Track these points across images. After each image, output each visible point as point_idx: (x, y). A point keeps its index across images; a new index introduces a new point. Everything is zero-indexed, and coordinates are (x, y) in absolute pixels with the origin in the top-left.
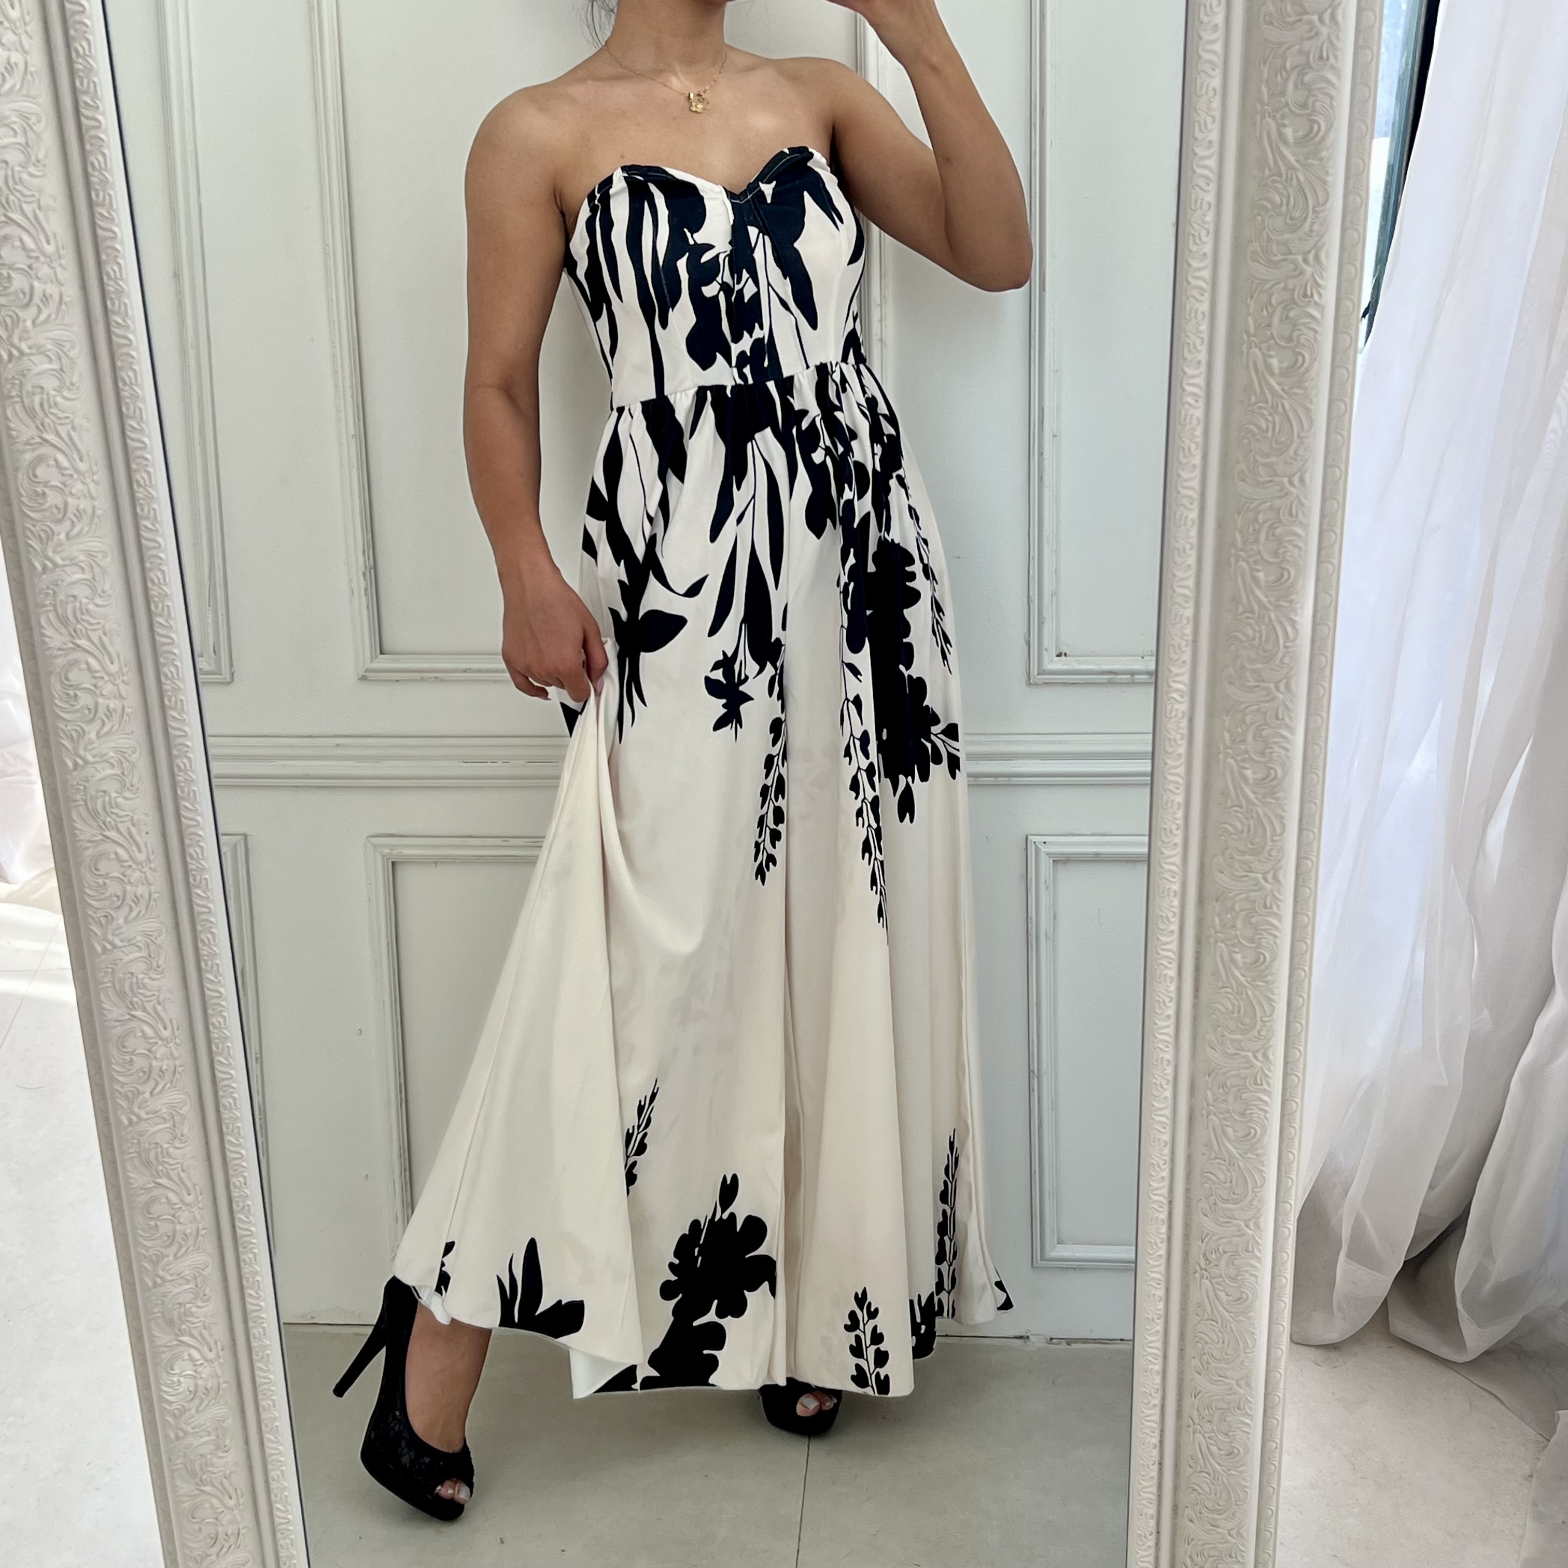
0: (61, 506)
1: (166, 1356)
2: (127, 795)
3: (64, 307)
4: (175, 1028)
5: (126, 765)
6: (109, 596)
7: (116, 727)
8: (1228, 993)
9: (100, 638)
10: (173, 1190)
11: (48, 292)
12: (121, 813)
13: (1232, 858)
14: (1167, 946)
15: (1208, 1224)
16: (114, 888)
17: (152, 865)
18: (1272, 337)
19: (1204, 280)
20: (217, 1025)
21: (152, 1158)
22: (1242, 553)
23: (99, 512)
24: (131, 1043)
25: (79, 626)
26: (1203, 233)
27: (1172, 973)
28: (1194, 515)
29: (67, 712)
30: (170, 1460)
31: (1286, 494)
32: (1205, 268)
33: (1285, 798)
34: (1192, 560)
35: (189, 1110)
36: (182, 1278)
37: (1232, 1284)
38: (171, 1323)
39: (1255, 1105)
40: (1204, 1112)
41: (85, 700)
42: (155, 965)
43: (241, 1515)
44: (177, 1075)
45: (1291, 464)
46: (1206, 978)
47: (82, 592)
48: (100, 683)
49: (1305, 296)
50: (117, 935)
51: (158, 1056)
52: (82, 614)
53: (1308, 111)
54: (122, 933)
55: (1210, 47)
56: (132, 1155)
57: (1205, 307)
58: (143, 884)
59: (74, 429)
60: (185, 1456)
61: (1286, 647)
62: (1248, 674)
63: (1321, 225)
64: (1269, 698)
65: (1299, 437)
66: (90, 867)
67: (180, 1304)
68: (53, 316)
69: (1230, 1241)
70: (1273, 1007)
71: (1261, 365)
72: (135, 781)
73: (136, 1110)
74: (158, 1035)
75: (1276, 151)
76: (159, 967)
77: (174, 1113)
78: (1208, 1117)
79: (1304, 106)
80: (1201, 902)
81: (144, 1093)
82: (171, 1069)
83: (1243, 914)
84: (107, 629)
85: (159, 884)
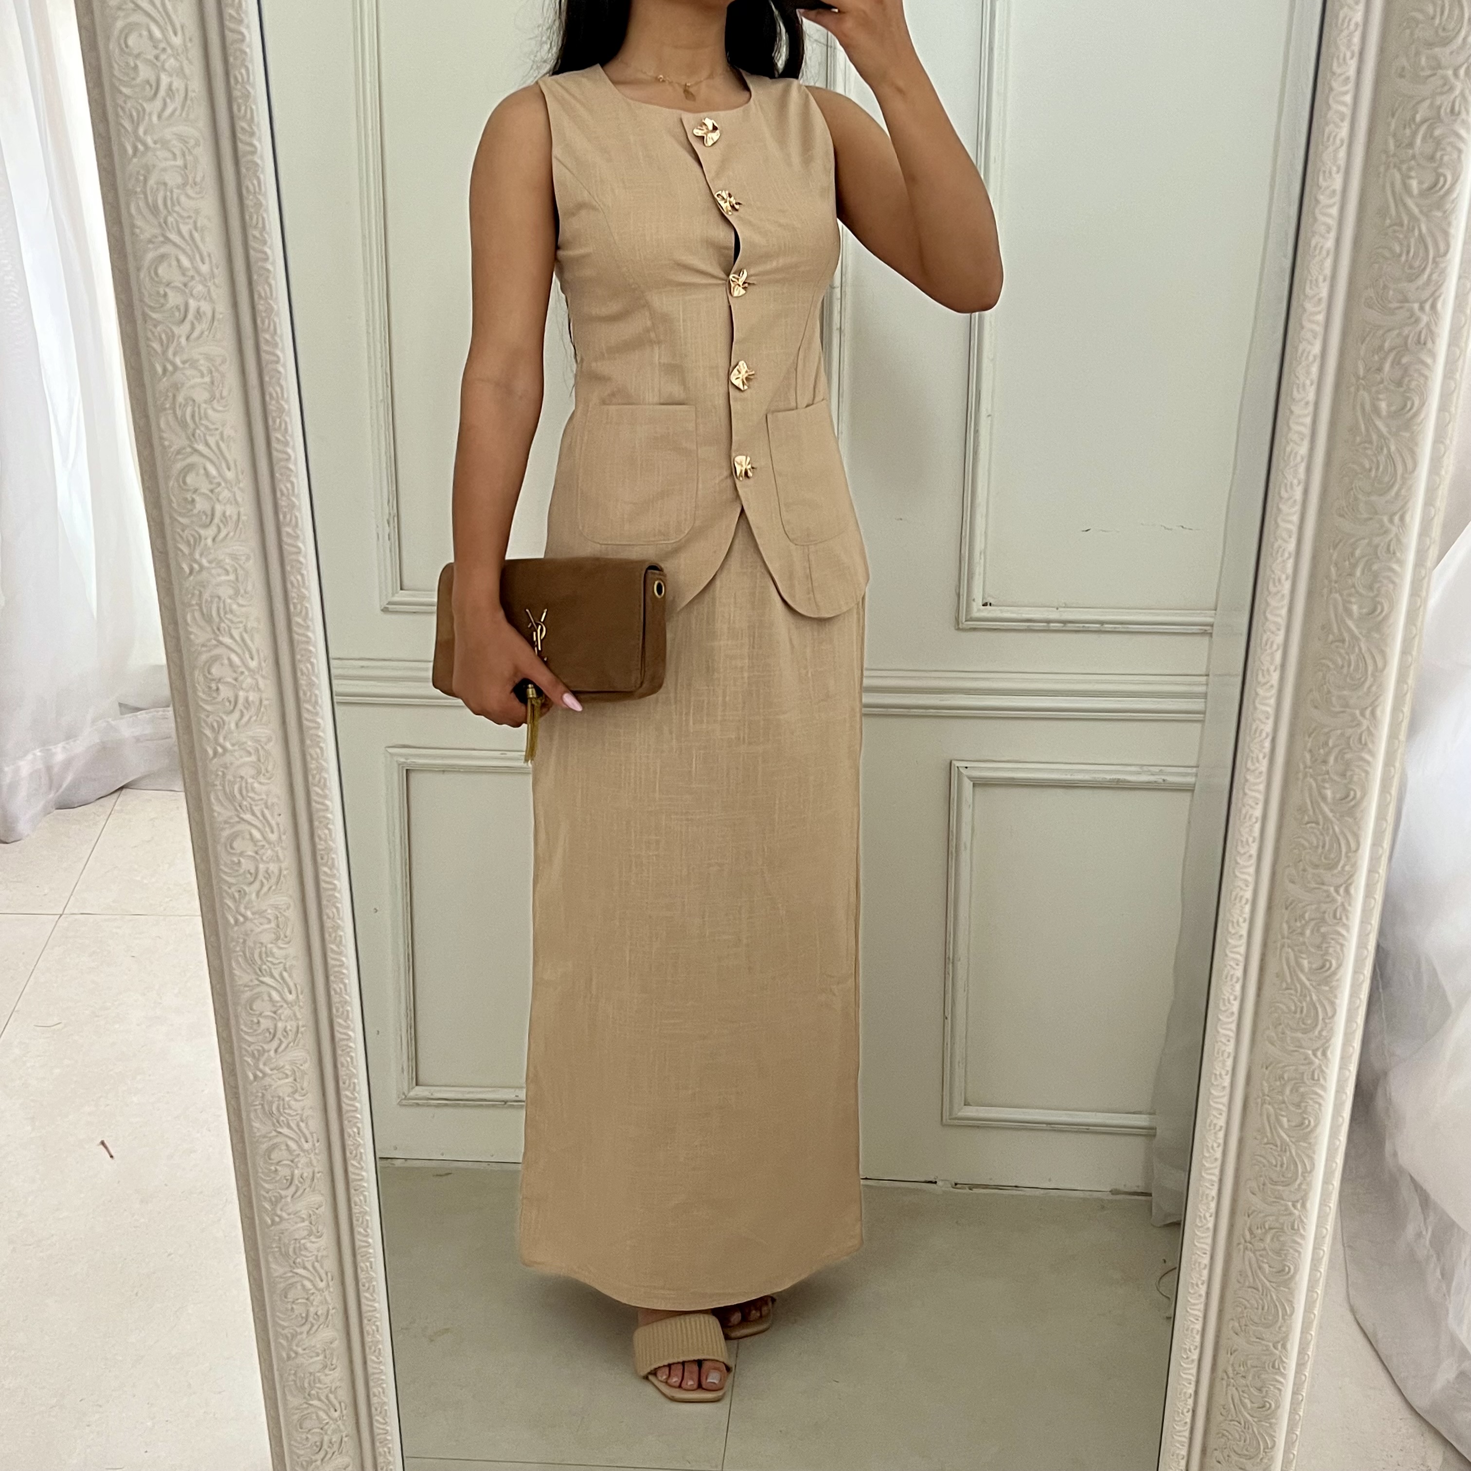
0: (208, 511)
1: (281, 1286)
2: (262, 780)
3: (216, 323)
4: (299, 991)
5: (262, 752)
6: (252, 596)
7: (254, 718)
8: (1292, 994)
9: (242, 637)
10: (292, 1139)
11: (202, 309)
12: (256, 797)
13: (1304, 870)
14: (1235, 949)
15: (1256, 1201)
17: (283, 844)
18: (1382, 382)
19: (1318, 325)
20: (338, 990)
21: (275, 1110)
22: (1336, 585)
23: (243, 518)
24: (258, 1006)
25: (222, 624)
26: (1320, 279)
27: (1239, 973)
28: (1291, 547)
29: (208, 704)
30: (282, 1377)
31: (1386, 532)
32: (1319, 312)
33: (1362, 818)
34: (1286, 590)
35: (309, 1067)
36: (298, 1216)
37: (1276, 1257)
38: (286, 1256)
39: (1310, 1098)
40: (1259, 1100)
41: (225, 692)
42: (282, 936)
43: (344, 1424)
44: (300, 1035)
45: (1393, 503)
46: (1269, 977)
47: (225, 592)
48: (241, 678)
49: (1419, 342)
50: (249, 909)
51: (283, 1018)
52: (226, 613)
53: (1435, 164)
54: (253, 907)
55: (1340, 98)
56: (255, 1107)
57: (1317, 349)
58: (274, 862)
59: (223, 440)
60: (295, 1374)
61: (1374, 676)
62: (1334, 699)
63: (1439, 276)
64: (1353, 724)
65: (1402, 478)
66: (226, 847)
67: (296, 1239)
68: (206, 332)
69: (1276, 1219)
70: (1335, 1009)
71: (1368, 407)
72: (270, 766)
73: (261, 1067)
74: (283, 999)
75: (1399, 202)
76: (286, 937)
77: (296, 1069)
78: (1262, 1105)
79: (1432, 158)
80: (1269, 908)
81: (269, 1051)
82: (294, 1030)
83: (1313, 923)
84: (249, 626)
85: (288, 862)
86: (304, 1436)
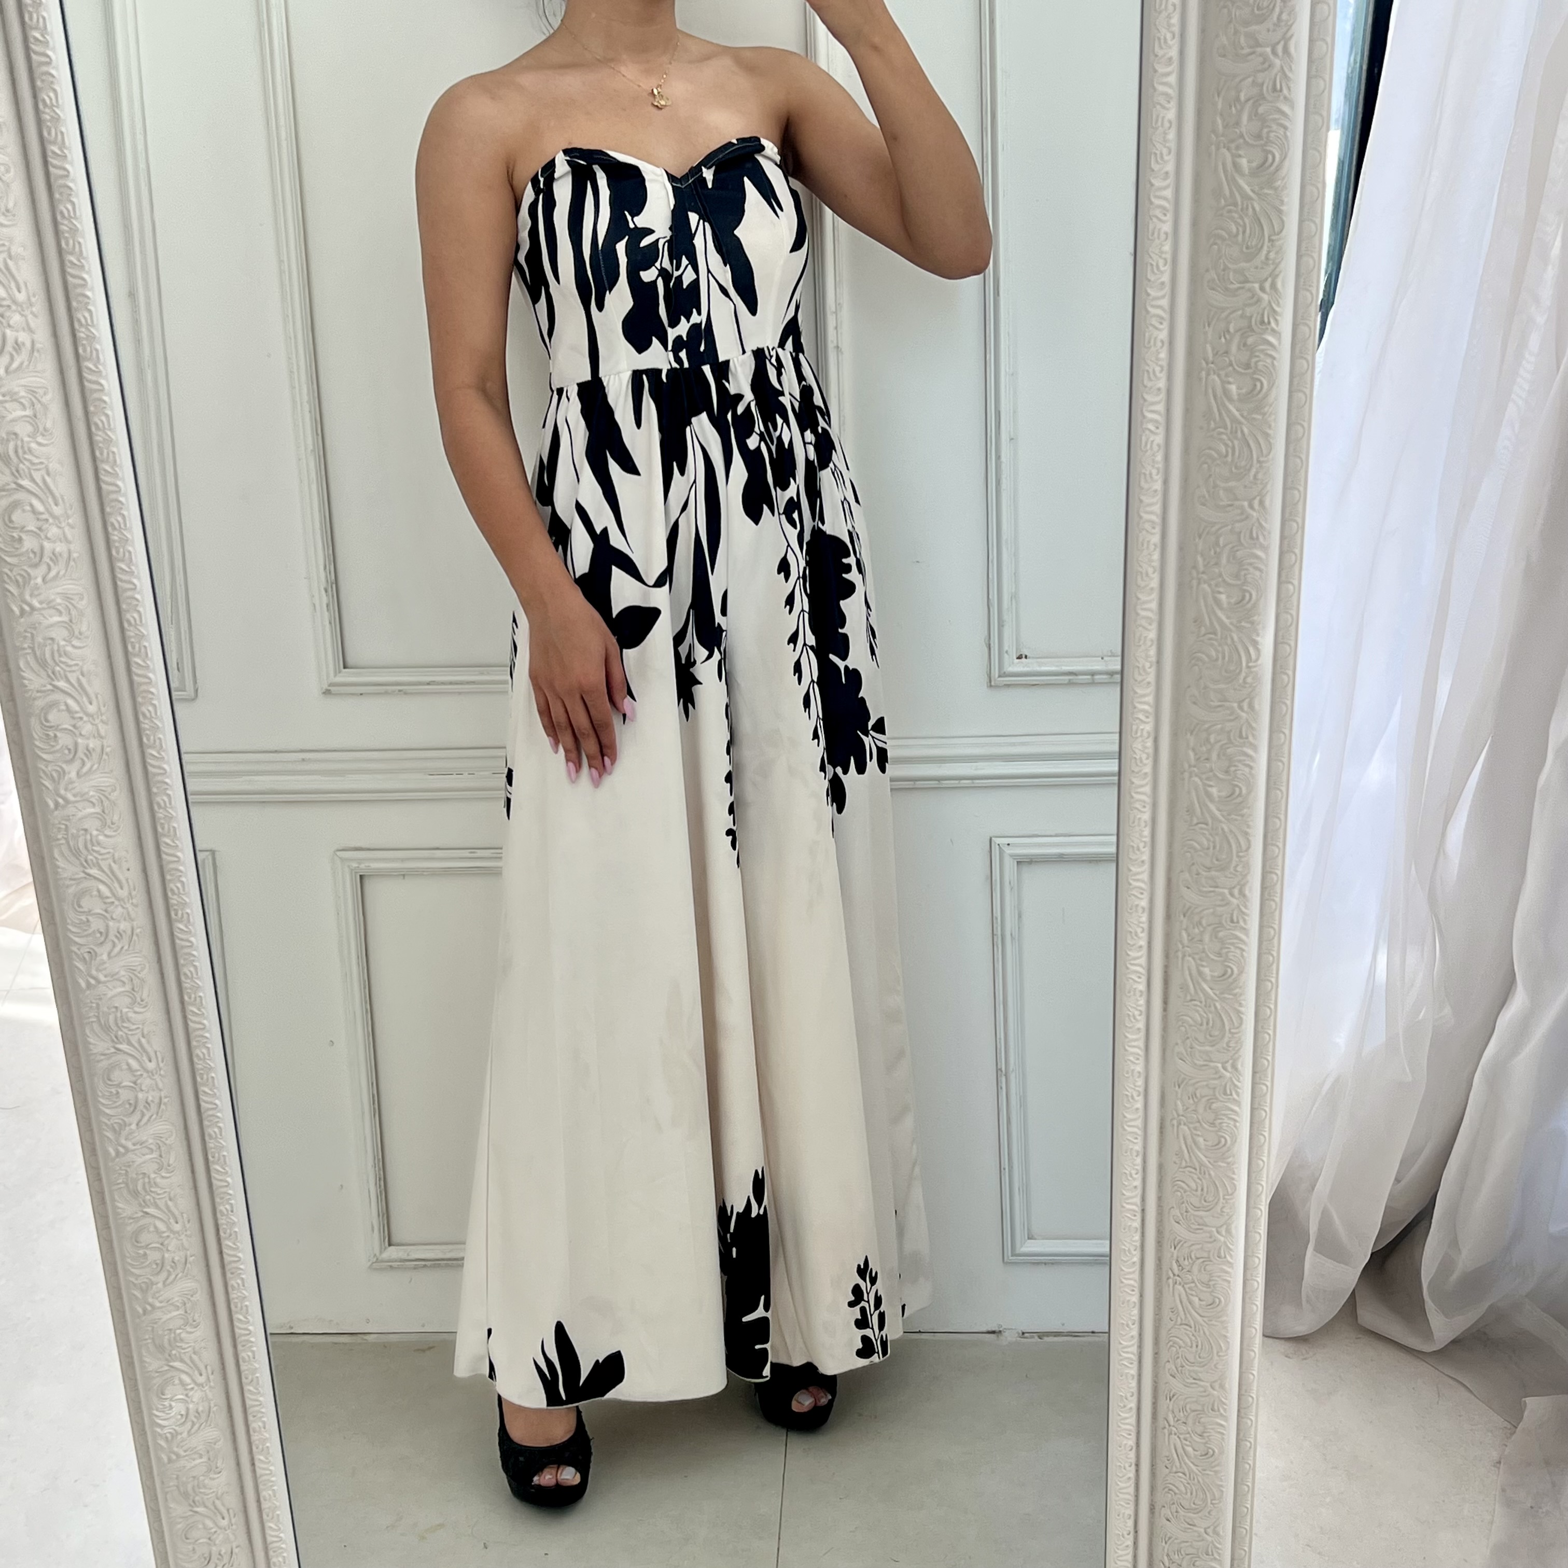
0: (37, 549)
1: (157, 1381)
2: (108, 832)
3: (36, 354)
4: (160, 1059)
5: (106, 803)
6: (87, 637)
7: (96, 766)
8: (1196, 1005)
9: (78, 680)
10: (160, 1219)
11: (20, 340)
12: (103, 851)
13: (1198, 874)
14: (1135, 961)
15: (1181, 1231)
16: (97, 924)
17: (134, 901)
18: (1231, 364)
19: (1164, 310)
20: (201, 1055)
21: (140, 1188)
22: (1205, 577)
23: (75, 555)
24: (116, 1076)
25: (58, 668)
26: (1161, 262)
27: (1142, 987)
28: (1156, 539)
29: (46, 753)
30: (163, 1483)
31: (1247, 517)
32: (1163, 297)
33: (1250, 815)
34: (1155, 583)
35: (175, 1140)
36: (172, 1304)
37: (1205, 1289)
38: (161, 1348)
39: (1225, 1115)
40: (1175, 1122)
41: (65, 740)
42: (138, 999)
43: (234, 1534)
44: (163, 1107)
45: (1251, 488)
46: (1174, 989)
47: (59, 635)
48: (80, 724)
49: (1262, 322)
50: (100, 971)
51: (143, 1088)
52: (60, 656)
53: (1262, 142)
54: (105, 969)
55: (1165, 80)
56: (119, 1186)
57: (1163, 335)
58: (125, 920)
59: (48, 474)
60: (177, 1478)
61: (1248, 667)
62: (1211, 694)
63: (1277, 253)
64: (1232, 718)
65: (1259, 462)
66: (73, 905)
67: (170, 1330)
68: (26, 363)
69: (1202, 1248)
70: (1241, 1019)
71: (1219, 392)
72: (116, 818)
73: (123, 1141)
74: (143, 1067)
75: (1232, 182)
76: (142, 1001)
77: (161, 1144)
78: (1178, 1127)
79: (1259, 137)
80: (1168, 917)
81: (130, 1125)
82: (157, 1101)
83: (1210, 928)
84: (85, 669)
85: (141, 919)
86: (190, 1547)
